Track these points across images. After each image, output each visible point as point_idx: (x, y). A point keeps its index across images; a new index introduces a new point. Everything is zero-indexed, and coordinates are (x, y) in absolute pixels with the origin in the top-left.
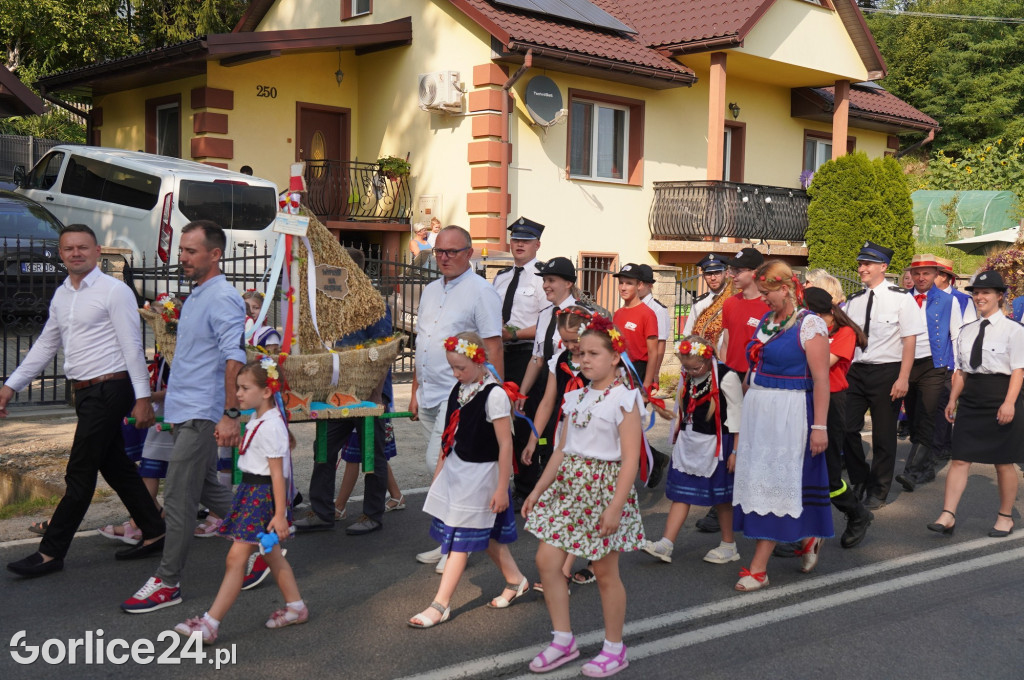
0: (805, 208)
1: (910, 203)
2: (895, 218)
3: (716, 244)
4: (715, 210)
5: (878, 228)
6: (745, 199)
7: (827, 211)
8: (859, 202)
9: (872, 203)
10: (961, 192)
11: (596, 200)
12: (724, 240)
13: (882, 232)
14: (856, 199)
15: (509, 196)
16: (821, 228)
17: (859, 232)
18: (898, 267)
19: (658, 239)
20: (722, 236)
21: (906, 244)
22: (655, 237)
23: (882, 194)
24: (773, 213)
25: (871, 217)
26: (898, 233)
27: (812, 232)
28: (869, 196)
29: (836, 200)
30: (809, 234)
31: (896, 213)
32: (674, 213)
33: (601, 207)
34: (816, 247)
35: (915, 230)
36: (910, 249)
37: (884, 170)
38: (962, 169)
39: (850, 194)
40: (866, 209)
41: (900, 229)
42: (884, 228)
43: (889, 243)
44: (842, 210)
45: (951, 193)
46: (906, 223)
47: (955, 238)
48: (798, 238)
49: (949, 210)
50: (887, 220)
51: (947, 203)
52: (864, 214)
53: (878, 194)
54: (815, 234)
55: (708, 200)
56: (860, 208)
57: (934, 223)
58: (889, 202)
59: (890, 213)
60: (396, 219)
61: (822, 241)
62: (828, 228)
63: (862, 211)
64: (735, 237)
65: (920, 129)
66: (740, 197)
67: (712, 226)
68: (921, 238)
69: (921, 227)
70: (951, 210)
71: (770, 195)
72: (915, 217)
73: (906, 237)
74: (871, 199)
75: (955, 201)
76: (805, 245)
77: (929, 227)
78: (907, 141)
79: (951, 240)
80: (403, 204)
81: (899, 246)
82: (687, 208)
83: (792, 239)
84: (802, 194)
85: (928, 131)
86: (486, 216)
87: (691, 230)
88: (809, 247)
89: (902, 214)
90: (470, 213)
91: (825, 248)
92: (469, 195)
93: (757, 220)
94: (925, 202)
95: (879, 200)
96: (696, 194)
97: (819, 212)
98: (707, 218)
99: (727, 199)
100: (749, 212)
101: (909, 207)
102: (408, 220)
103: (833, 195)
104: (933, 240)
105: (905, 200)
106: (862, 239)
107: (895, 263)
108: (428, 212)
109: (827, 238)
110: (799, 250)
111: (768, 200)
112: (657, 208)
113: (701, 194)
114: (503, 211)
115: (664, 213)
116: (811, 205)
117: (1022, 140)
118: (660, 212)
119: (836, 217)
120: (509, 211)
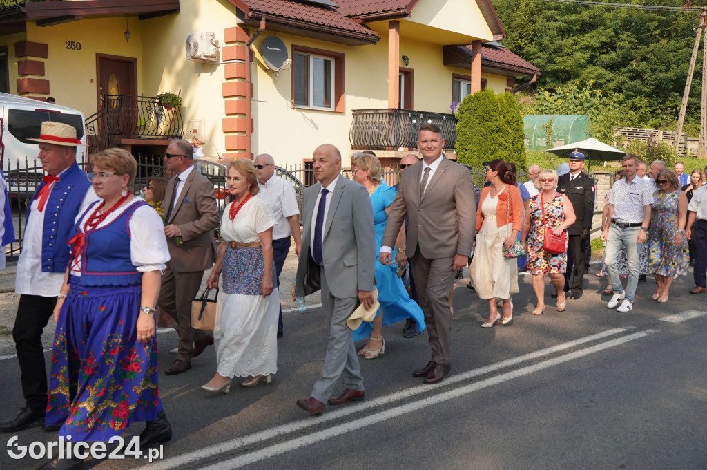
0: (454, 127)
1: (522, 123)
2: (512, 134)
3: (396, 152)
4: (394, 129)
5: (502, 140)
6: (414, 121)
7: (469, 129)
8: (490, 123)
9: (498, 124)
10: (555, 116)
11: (313, 123)
12: (401, 149)
13: (505, 143)
14: (487, 121)
15: (252, 120)
16: (465, 141)
17: (490, 143)
20: (399, 147)
21: (520, 151)
22: (354, 147)
23: (504, 117)
25: (497, 132)
26: (515, 143)
27: (459, 143)
28: (495, 119)
29: (474, 121)
30: (457, 145)
31: (513, 130)
32: (367, 131)
33: (316, 127)
34: (462, 153)
35: (526, 142)
36: (522, 154)
37: (505, 101)
38: (556, 101)
39: (483, 117)
40: (494, 128)
41: (516, 140)
42: (505, 140)
43: (510, 151)
44: (478, 128)
45: (549, 117)
46: (520, 137)
47: (552, 146)
48: (450, 148)
49: (547, 128)
50: (507, 135)
51: (546, 123)
52: (493, 131)
53: (502, 117)
54: (461, 144)
55: (389, 122)
57: (539, 137)
58: (508, 123)
59: (510, 130)
61: (466, 149)
62: (469, 140)
63: (491, 128)
64: (408, 147)
65: (528, 74)
66: (411, 119)
67: (393, 140)
68: (530, 147)
69: (531, 140)
70: (549, 128)
71: (431, 118)
72: (526, 133)
73: (520, 146)
74: (497, 120)
75: (551, 122)
76: (455, 152)
77: (536, 140)
78: (521, 83)
79: (549, 148)
80: (177, 126)
81: (515, 152)
82: (375, 128)
84: (452, 117)
85: (533, 75)
86: (236, 134)
87: (375, 142)
88: (457, 153)
89: (517, 131)
90: (225, 133)
91: (468, 154)
92: (224, 120)
94: (532, 123)
95: (502, 122)
96: (381, 118)
97: (464, 129)
98: (389, 134)
99: (402, 122)
101: (522, 126)
103: (472, 118)
104: (538, 148)
105: (519, 121)
109: (469, 147)
110: (451, 155)
111: (430, 122)
112: (355, 128)
113: (384, 118)
114: (248, 130)
115: (360, 131)
116: (458, 125)
117: (592, 81)
118: (357, 130)
119: (475, 133)
120: (252, 131)
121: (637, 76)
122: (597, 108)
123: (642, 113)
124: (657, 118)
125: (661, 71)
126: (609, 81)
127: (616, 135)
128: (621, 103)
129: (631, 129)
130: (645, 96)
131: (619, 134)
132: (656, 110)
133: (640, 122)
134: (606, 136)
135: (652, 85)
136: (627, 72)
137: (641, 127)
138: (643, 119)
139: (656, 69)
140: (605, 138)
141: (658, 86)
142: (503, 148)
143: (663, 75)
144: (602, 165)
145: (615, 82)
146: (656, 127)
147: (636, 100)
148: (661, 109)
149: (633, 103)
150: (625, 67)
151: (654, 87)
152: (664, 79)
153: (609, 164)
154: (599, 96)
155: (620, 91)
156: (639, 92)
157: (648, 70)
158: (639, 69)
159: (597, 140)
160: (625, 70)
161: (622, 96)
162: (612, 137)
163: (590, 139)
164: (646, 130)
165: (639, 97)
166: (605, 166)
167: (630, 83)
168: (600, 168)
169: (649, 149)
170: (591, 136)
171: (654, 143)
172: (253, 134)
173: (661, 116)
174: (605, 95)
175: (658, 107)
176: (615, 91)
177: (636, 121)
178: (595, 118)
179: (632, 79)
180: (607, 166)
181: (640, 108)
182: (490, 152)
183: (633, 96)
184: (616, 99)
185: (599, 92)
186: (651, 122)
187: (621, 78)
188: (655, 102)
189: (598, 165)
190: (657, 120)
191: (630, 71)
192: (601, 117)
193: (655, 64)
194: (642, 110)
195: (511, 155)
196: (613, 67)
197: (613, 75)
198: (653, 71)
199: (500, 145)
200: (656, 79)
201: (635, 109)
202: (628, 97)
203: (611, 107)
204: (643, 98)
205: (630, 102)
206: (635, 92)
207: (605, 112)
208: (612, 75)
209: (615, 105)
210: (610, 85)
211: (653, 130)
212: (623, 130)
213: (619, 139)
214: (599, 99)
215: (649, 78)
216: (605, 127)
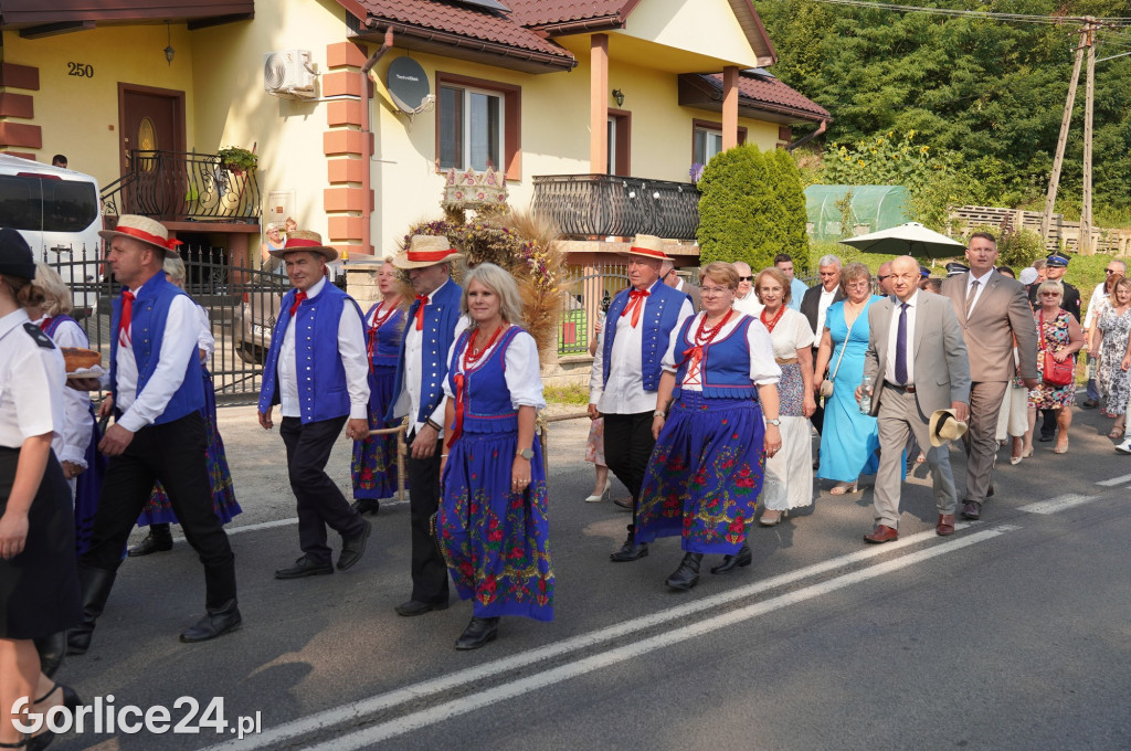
0: (695, 204)
1: (803, 198)
2: (788, 214)
3: (603, 244)
4: (600, 206)
5: (771, 224)
6: (632, 195)
7: (719, 207)
8: (751, 197)
9: (765, 199)
10: (855, 187)
12: (611, 239)
13: (776, 229)
14: (748, 194)
15: (372, 192)
16: (713, 226)
17: (752, 230)
20: (607, 235)
21: (800, 242)
23: (774, 189)
24: (662, 210)
25: (764, 213)
26: (791, 230)
27: (703, 230)
28: (761, 191)
29: (728, 195)
30: (700, 232)
31: (789, 209)
32: (556, 209)
34: (709, 246)
35: (809, 228)
36: (804, 247)
37: (776, 163)
38: (856, 162)
39: (741, 189)
40: (758, 205)
41: (793, 225)
42: (777, 225)
43: (784, 242)
44: (733, 206)
45: (845, 188)
46: (800, 220)
47: (850, 235)
48: (689, 236)
49: (843, 205)
50: (780, 217)
51: (842, 198)
52: (757, 210)
53: (771, 188)
54: (706, 232)
55: (592, 195)
56: (752, 204)
57: (829, 220)
58: (781, 197)
59: (784, 209)
60: (243, 218)
61: (714, 240)
62: (720, 225)
63: (755, 206)
64: (623, 235)
65: (812, 120)
66: (627, 192)
67: (597, 224)
68: (816, 236)
69: (817, 225)
70: (846, 205)
71: (659, 190)
72: (809, 214)
73: (800, 235)
74: (763, 194)
75: (849, 196)
76: (696, 244)
77: (824, 224)
78: (800, 133)
79: (846, 237)
80: (250, 202)
81: (793, 244)
82: (569, 205)
83: (682, 238)
84: (691, 188)
85: (820, 122)
86: (346, 214)
87: (575, 228)
88: (701, 245)
89: (795, 210)
90: (328, 212)
91: (717, 246)
92: (326, 191)
93: (645, 218)
94: (819, 197)
95: (771, 196)
96: (574, 189)
97: (711, 207)
98: (591, 215)
99: (613, 195)
100: (636, 209)
101: (802, 203)
102: (257, 219)
103: (725, 190)
104: (828, 237)
105: (798, 195)
106: (756, 237)
108: (280, 210)
109: (719, 236)
110: (690, 249)
111: (656, 195)
112: (538, 204)
113: (584, 189)
114: (365, 209)
115: (545, 209)
116: (702, 201)
117: (912, 132)
118: (541, 209)
119: (728, 214)
120: (372, 209)
121: (984, 124)
122: (920, 175)
123: (992, 182)
124: (1015, 190)
125: (1021, 117)
126: (939, 132)
127: (951, 217)
128: (958, 167)
129: (975, 207)
130: (997, 157)
131: (955, 215)
132: (1013, 177)
133: (988, 196)
134: (936, 219)
135: (1007, 138)
136: (967, 119)
137: (991, 204)
138: (992, 193)
139: (1013, 113)
140: (934, 221)
141: (1016, 141)
142: (772, 237)
143: (1024, 123)
145: (949, 133)
146: (1013, 204)
147: (983, 162)
148: (1022, 177)
149: (977, 167)
150: (964, 110)
151: (1010, 142)
152: (1025, 129)
154: (925, 156)
155: (957, 148)
156: (985, 150)
157: (1001, 115)
158: (987, 113)
159: (921, 225)
160: (965, 114)
161: (960, 156)
162: (945, 220)
163: (911, 224)
164: (997, 209)
165: (986, 157)
166: (933, 266)
167: (972, 135)
169: (1002, 240)
170: (912, 219)
171: (1011, 230)
172: (373, 215)
173: (1021, 187)
174: (933, 154)
175: (1016, 173)
176: (949, 147)
177: (982, 198)
178: (917, 191)
179: (975, 128)
180: (937, 266)
181: (988, 174)
182: (752, 244)
183: (976, 157)
184: (950, 161)
185: (923, 149)
186: (1006, 197)
187: (959, 127)
188: (1011, 165)
190: (1014, 194)
191: (973, 116)
192: (927, 188)
193: (1013, 105)
194: (991, 179)
195: (787, 248)
196: (947, 110)
197: (946, 122)
198: (1008, 116)
199: (769, 232)
200: (1013, 129)
201: (981, 176)
202: (969, 157)
203: (942, 173)
204: (993, 159)
205: (972, 165)
206: (981, 149)
207: (933, 180)
208: (943, 123)
209: (950, 169)
210: (941, 138)
211: (1008, 210)
212: (962, 209)
213: (955, 223)
214: (923, 160)
215: (1002, 128)
216: (934, 205)
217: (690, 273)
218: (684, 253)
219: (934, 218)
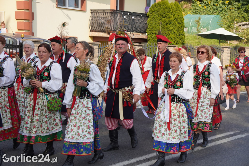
0: (146, 21)
1: (183, 19)
2: (178, 25)
4: (113, 21)
5: (172, 28)
6: (125, 17)
7: (154, 22)
8: (166, 19)
9: (170, 19)
10: (202, 15)
11: (68, 16)
13: (174, 30)
14: (164, 18)
15: (33, 13)
16: (152, 28)
17: (165, 30)
18: (179, 43)
19: (92, 32)
21: (182, 34)
22: (91, 31)
23: (173, 16)
24: (135, 23)
25: (170, 24)
26: (179, 30)
27: (149, 30)
28: (169, 16)
29: (157, 18)
30: (148, 31)
31: (178, 23)
32: (98, 22)
33: (70, 19)
34: (150, 35)
35: (185, 30)
36: (183, 36)
37: (174, 7)
38: (203, 7)
39: (162, 16)
40: (168, 21)
42: (174, 29)
43: (176, 34)
44: (159, 22)
45: (199, 16)
46: (182, 27)
47: (200, 32)
48: (144, 32)
49: (198, 22)
50: (175, 26)
51: (197, 19)
52: (167, 23)
53: (172, 16)
54: (150, 30)
55: (111, 17)
56: (166, 21)
57: (193, 27)
58: (176, 19)
59: (176, 23)
61: (153, 33)
62: (154, 28)
63: (167, 22)
66: (123, 16)
67: (113, 27)
68: (188, 32)
69: (188, 28)
70: (199, 22)
71: (134, 15)
72: (185, 25)
73: (182, 32)
74: (170, 17)
75: (200, 19)
76: (146, 35)
77: (191, 28)
79: (198, 33)
81: (179, 35)
82: (103, 20)
83: (141, 32)
84: (145, 15)
86: (24, 21)
88: (148, 35)
89: (181, 23)
90: (17, 20)
91: (154, 36)
92: (16, 12)
93: (129, 25)
94: (190, 19)
95: (172, 18)
96: (106, 14)
97: (152, 22)
98: (110, 24)
99: (118, 17)
100: (126, 22)
101: (183, 21)
103: (156, 16)
104: (192, 33)
105: (182, 18)
106: (167, 33)
107: (178, 41)
110: (144, 36)
111: (133, 17)
112: (92, 20)
113: (108, 15)
114: (31, 19)
115: (95, 21)
116: (149, 20)
118: (93, 21)
119: (157, 24)
120: (33, 19)
122: (225, 11)
127: (235, 26)
128: (239, 8)
129: (244, 23)
131: (237, 25)
134: (230, 27)
140: (229, 28)
142: (172, 33)
144: (227, 43)
147: (248, 6)
149: (246, 8)
153: (231, 42)
154: (227, 4)
155: (239, 1)
159: (224, 29)
161: (240, 4)
162: (233, 27)
163: (221, 29)
166: (228, 43)
168: (226, 44)
170: (221, 27)
172: (33, 22)
174: (230, 4)
176: (236, 1)
178: (224, 17)
180: (229, 43)
183: (246, 4)
184: (236, 6)
185: (226, 2)
189: (225, 43)
192: (227, 16)
195: (177, 37)
199: (171, 31)
201: (247, 11)
202: (243, 5)
203: (233, 11)
205: (244, 8)
207: (229, 13)
209: (236, 9)
212: (239, 23)
213: (237, 28)
214: (226, 6)
216: (229, 22)
217: (144, 45)
218: (142, 38)
219: (229, 26)
